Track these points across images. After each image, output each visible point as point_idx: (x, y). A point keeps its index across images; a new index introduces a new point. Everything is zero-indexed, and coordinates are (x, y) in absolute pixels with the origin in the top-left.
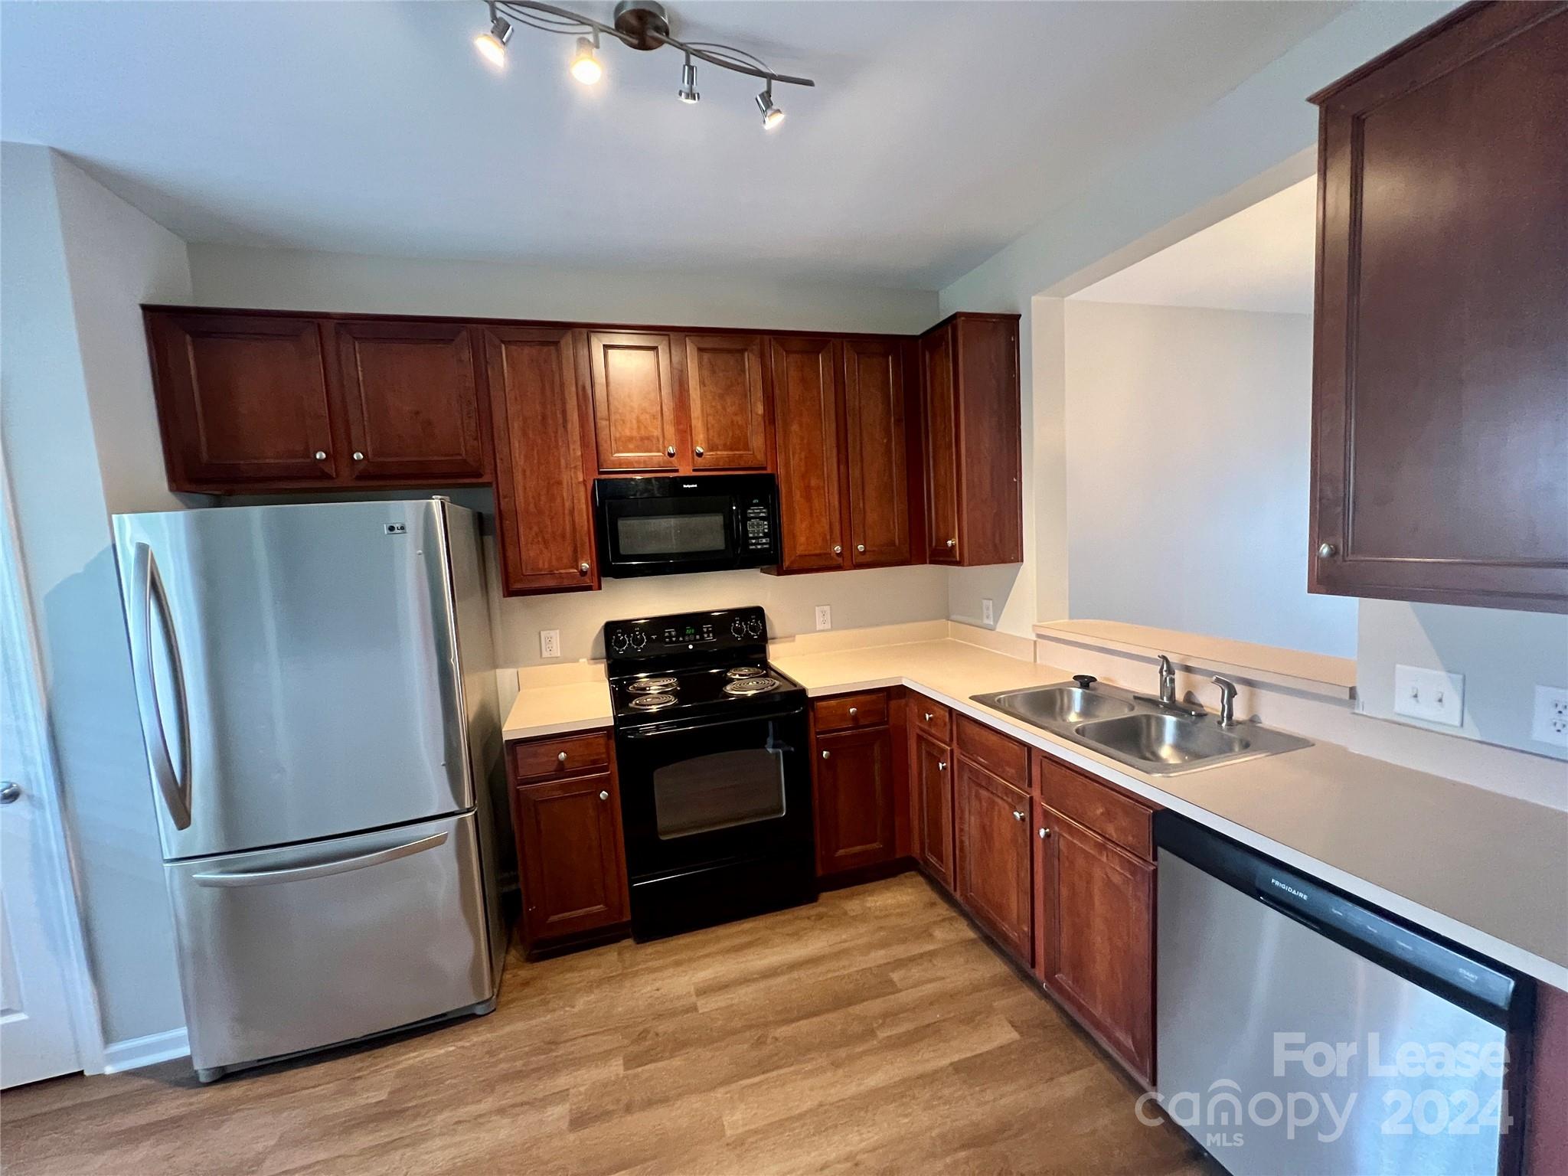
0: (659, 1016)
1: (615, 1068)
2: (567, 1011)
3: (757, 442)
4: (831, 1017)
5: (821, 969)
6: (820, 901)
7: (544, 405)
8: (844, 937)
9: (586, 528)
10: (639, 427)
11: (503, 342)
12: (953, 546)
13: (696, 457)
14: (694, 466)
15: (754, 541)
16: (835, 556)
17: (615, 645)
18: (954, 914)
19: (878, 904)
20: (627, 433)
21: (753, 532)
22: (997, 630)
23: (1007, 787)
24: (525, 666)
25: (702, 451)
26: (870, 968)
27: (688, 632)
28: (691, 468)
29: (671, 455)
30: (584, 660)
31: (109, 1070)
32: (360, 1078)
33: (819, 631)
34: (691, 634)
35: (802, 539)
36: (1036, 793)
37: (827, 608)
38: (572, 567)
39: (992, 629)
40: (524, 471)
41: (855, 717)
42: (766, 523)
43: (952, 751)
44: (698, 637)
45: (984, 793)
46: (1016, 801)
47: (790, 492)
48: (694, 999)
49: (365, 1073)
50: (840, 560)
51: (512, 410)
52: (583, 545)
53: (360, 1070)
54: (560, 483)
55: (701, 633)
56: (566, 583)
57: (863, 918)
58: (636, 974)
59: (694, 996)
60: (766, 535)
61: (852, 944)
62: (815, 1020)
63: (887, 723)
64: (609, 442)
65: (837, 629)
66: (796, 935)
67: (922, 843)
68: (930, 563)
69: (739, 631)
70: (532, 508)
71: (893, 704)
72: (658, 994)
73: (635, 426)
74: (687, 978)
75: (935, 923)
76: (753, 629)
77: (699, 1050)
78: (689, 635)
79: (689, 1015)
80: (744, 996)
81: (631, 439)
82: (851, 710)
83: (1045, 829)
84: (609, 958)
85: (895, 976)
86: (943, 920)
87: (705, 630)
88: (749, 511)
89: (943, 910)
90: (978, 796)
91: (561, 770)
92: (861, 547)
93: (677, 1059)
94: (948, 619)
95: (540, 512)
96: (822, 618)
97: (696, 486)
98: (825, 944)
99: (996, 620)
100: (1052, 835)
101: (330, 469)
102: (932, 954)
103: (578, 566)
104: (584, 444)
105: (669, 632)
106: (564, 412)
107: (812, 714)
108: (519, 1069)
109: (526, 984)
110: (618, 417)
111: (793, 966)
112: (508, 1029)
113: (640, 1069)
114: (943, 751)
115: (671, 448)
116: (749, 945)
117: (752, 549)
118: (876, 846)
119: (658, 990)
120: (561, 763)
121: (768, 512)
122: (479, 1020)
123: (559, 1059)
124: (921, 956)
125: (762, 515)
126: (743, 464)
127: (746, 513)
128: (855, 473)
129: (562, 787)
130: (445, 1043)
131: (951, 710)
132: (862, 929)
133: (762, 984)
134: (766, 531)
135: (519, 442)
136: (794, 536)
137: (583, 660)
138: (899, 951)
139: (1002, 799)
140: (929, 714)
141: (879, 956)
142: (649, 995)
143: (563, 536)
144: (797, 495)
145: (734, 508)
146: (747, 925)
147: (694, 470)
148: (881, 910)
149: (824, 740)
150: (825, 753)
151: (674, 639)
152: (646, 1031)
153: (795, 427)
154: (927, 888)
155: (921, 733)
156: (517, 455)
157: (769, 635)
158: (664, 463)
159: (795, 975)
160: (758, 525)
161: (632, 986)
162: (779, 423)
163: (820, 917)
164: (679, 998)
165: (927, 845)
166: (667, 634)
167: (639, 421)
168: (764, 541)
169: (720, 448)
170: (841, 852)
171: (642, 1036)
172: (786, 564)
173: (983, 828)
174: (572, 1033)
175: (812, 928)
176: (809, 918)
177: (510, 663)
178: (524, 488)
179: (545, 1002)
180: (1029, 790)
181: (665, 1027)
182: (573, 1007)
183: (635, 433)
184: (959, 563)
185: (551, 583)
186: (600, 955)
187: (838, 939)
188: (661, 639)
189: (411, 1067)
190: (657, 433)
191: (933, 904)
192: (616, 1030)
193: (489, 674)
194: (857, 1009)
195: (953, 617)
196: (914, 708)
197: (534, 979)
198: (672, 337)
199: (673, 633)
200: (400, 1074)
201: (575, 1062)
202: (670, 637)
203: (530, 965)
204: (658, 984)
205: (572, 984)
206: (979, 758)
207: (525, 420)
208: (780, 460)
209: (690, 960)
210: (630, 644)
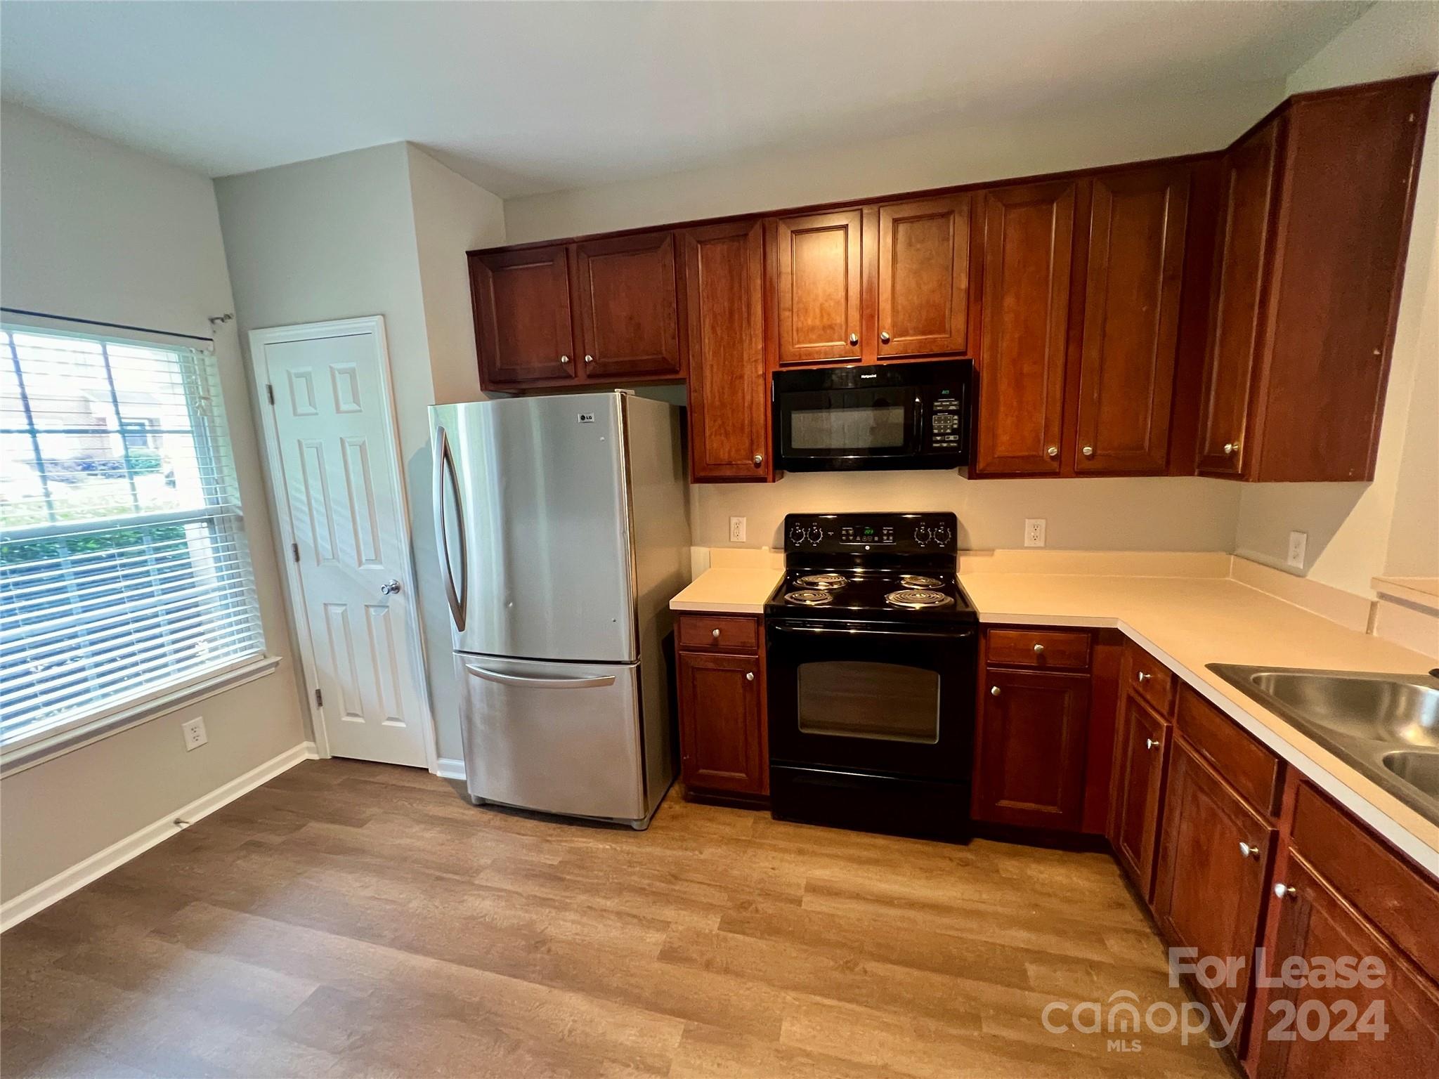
0: (766, 894)
1: (711, 923)
2: (694, 855)
3: (958, 322)
4: (937, 978)
5: (946, 920)
6: (972, 846)
7: (731, 301)
8: (985, 896)
9: (762, 421)
10: (822, 316)
11: (699, 242)
12: (1234, 453)
13: (881, 343)
14: (878, 355)
15: (939, 438)
16: (1049, 460)
17: (793, 537)
18: (1148, 930)
19: (1042, 876)
20: (810, 322)
21: (939, 428)
22: (1309, 577)
23: (1237, 803)
24: (715, 547)
25: (887, 336)
26: (1003, 946)
27: (867, 532)
28: (875, 358)
29: (853, 343)
30: (767, 548)
31: (439, 774)
32: (548, 841)
33: (1027, 548)
34: (870, 535)
35: (1004, 438)
36: (1284, 829)
37: (1042, 523)
38: (748, 459)
39: (1300, 575)
40: (712, 366)
41: (1041, 655)
42: (956, 417)
43: (1170, 730)
44: (876, 539)
45: (1203, 798)
46: (1251, 830)
47: (994, 382)
48: (802, 892)
49: (554, 839)
50: (1055, 465)
51: (705, 309)
52: (758, 437)
53: (551, 835)
54: (741, 377)
55: (881, 536)
56: (743, 473)
57: (1014, 884)
58: (761, 846)
59: (803, 890)
60: (954, 432)
61: (990, 909)
62: (916, 973)
63: (1089, 671)
64: (790, 333)
65: (1054, 548)
66: (929, 872)
67: (1118, 827)
68: (1202, 474)
69: (924, 537)
70: (717, 403)
71: (1101, 650)
72: (771, 873)
73: (818, 315)
74: (802, 869)
75: (1115, 930)
76: (939, 536)
77: (787, 944)
78: (867, 535)
79: (792, 906)
80: (849, 910)
81: (813, 329)
82: (1037, 647)
83: (1288, 887)
84: (744, 822)
85: (1032, 970)
86: (1127, 931)
87: (885, 532)
88: (936, 404)
89: (1132, 917)
90: (1195, 798)
91: (715, 646)
92: (1087, 450)
93: (765, 941)
94: (1231, 551)
95: (723, 405)
96: (1033, 531)
97: (875, 376)
98: (959, 895)
99: (1310, 560)
100: (1300, 901)
101: (571, 370)
102: (1092, 966)
103: (752, 457)
104: (766, 338)
105: (847, 531)
106: (749, 306)
107: (983, 642)
108: (643, 886)
109: (674, 817)
110: (801, 306)
111: (912, 904)
112: (649, 849)
113: (731, 935)
114: (1157, 725)
115: (853, 336)
116: (876, 862)
117: (936, 447)
118: (1052, 809)
119: (773, 869)
120: (716, 639)
121: (960, 405)
122: (632, 833)
123: (675, 893)
124: (1078, 961)
125: (952, 408)
126: (936, 350)
127: (932, 405)
128: (1091, 353)
129: (715, 660)
130: (606, 840)
131: (1175, 678)
132: (1011, 896)
133: (871, 908)
134: (955, 426)
135: (709, 339)
136: (995, 436)
137: (765, 548)
138: (1050, 943)
139: (1229, 817)
140: (1145, 673)
141: (1020, 937)
142: (765, 870)
143: (742, 429)
144: (1004, 386)
145: (917, 400)
146: (881, 841)
147: (879, 359)
148: (1043, 885)
149: (996, 674)
150: (994, 689)
151: (851, 538)
152: (750, 903)
153: (1009, 301)
154: (1120, 882)
155: (1133, 694)
156: (707, 351)
157: (960, 544)
158: (846, 353)
159: (911, 913)
160: (946, 419)
161: (755, 856)
162: (988, 298)
163: (965, 864)
164: (789, 885)
165: (1122, 833)
166: (844, 532)
167: (822, 309)
168: (952, 438)
169: (911, 332)
170: (1004, 803)
171: (743, 906)
172: (981, 465)
173: (1196, 844)
174: (692, 876)
175: (950, 873)
176: (951, 859)
177: (704, 542)
178: (711, 382)
179: (683, 839)
180: (1273, 820)
181: (767, 907)
182: (701, 853)
183: (817, 322)
184: (1242, 477)
185: (728, 472)
186: (739, 816)
187: (976, 897)
188: (838, 536)
189: (579, 849)
190: (840, 319)
191: (1120, 905)
192: (726, 888)
193: (684, 549)
194: (968, 985)
195: (1239, 551)
196: (1128, 661)
197: (682, 816)
198: (865, 211)
199: (851, 532)
200: (570, 851)
201: (685, 902)
202: (848, 535)
203: (683, 803)
204: (776, 864)
205: (708, 833)
206: (1204, 750)
207: (715, 316)
208: (986, 341)
209: (814, 854)
210: (806, 538)
